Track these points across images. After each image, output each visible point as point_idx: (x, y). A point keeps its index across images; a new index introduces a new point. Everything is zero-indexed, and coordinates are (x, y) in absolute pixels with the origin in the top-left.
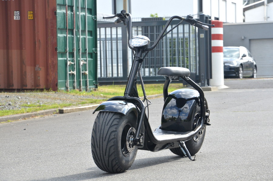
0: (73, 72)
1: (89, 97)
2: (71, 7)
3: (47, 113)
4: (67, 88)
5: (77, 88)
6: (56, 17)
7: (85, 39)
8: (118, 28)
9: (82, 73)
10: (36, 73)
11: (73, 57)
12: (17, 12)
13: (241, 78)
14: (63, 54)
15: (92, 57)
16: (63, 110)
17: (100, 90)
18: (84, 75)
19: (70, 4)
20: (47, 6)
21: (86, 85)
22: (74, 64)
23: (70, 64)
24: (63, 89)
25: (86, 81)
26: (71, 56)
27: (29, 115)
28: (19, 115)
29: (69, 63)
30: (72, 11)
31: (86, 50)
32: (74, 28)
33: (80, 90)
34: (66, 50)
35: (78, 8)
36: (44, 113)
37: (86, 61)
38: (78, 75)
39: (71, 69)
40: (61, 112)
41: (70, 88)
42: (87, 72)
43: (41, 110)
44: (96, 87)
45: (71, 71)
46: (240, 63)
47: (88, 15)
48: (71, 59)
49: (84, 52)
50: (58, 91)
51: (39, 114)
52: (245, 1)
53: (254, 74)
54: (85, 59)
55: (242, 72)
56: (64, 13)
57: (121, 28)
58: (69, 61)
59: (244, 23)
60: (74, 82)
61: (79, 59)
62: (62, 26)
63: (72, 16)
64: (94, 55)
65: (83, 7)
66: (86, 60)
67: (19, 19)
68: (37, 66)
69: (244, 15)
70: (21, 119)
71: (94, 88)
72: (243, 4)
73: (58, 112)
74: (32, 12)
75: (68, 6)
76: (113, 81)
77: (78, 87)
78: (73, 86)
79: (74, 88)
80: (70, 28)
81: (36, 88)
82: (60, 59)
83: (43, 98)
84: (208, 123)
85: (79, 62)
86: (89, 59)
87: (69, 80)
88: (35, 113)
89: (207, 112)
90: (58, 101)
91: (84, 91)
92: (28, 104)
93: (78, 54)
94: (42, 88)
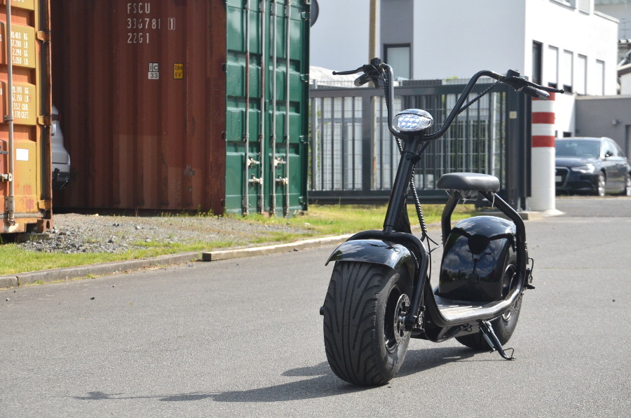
0: (258, 180)
1: (280, 227)
2: (257, 57)
3: (176, 261)
4: (244, 209)
5: (265, 211)
6: (225, 74)
7: (284, 117)
8: (356, 98)
9: (277, 183)
10: (185, 180)
11: (259, 150)
12: (155, 64)
13: (602, 194)
14: (238, 145)
15: (297, 152)
16: (210, 255)
17: (311, 214)
18: (281, 186)
19: (255, 51)
20: (209, 54)
21: (284, 205)
22: (261, 164)
23: (251, 164)
24: (238, 210)
25: (284, 198)
26: (255, 149)
27: (136, 263)
28: (115, 264)
29: (249, 162)
30: (259, 63)
31: (285, 138)
32: (262, 96)
33: (271, 214)
34: (244, 136)
35: (271, 58)
36: (170, 261)
37: (284, 158)
38: (267, 185)
39: (254, 174)
40: (207, 258)
41: (252, 209)
42: (286, 180)
43: (165, 254)
44: (305, 208)
45: (254, 178)
46: (599, 168)
47: (291, 71)
48: (255, 154)
49: (281, 141)
50: (225, 215)
51: (159, 262)
52: (622, 59)
53: (628, 188)
54: (284, 155)
55: (603, 183)
56: (243, 67)
57: (360, 98)
58: (250, 158)
59: (619, 97)
60: (259, 198)
61: (270, 155)
62: (238, 92)
63: (259, 74)
64: (301, 148)
65: (281, 56)
66: (286, 157)
67: (158, 78)
68: (188, 167)
69: (619, 82)
70: (117, 272)
71: (300, 211)
72: (618, 63)
73: (201, 258)
74: (181, 65)
75: (252, 55)
76: (340, 198)
77: (268, 208)
78: (257, 205)
79: (259, 209)
80: (255, 96)
81: (184, 209)
82: (230, 153)
83: (185, 228)
84: (530, 284)
85: (270, 161)
86: (291, 155)
87: (249, 195)
88: (151, 259)
89: (528, 263)
90: (212, 236)
91: (278, 215)
92: (148, 240)
93: (268, 145)
94: (194, 208)
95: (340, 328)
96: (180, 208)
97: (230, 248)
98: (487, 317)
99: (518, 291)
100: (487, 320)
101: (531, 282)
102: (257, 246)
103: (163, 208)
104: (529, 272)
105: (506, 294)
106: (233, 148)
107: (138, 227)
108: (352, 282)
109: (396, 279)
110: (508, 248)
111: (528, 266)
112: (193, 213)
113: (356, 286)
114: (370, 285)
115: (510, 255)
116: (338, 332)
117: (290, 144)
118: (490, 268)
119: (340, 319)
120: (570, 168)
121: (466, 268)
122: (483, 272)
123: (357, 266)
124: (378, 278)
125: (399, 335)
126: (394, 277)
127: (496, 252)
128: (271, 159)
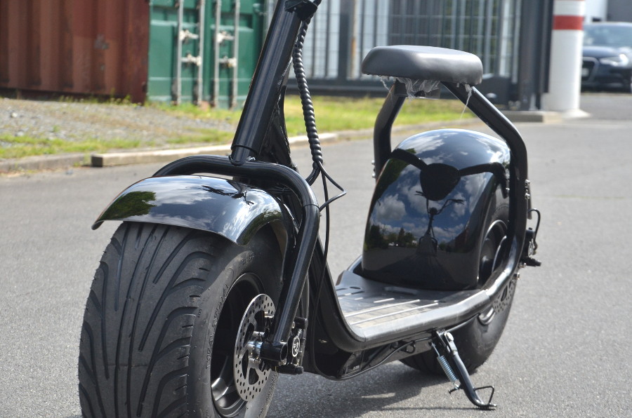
0: (193, 59)
1: (216, 123)
3: (50, 165)
4: (174, 97)
5: (203, 100)
9: (222, 66)
10: (96, 56)
11: (197, 20)
14: (169, 11)
15: (250, 25)
16: (101, 159)
18: (226, 68)
21: (230, 94)
22: (198, 40)
23: (185, 38)
24: (165, 98)
25: (230, 85)
26: (191, 18)
29: (182, 35)
31: (233, 6)
33: (212, 105)
34: (175, 1)
37: (232, 33)
38: (207, 67)
39: (188, 51)
40: (97, 163)
41: (185, 97)
42: (234, 62)
43: (36, 154)
45: (189, 56)
48: (191, 25)
49: (228, 9)
50: (146, 104)
51: (24, 166)
54: (231, 28)
58: (184, 30)
60: (195, 84)
61: (213, 27)
64: (255, 20)
66: (234, 31)
68: (100, 38)
73: (89, 161)
77: (208, 97)
78: (193, 92)
79: (195, 98)
81: (93, 93)
82: (156, 22)
83: (82, 120)
84: (531, 257)
85: (211, 36)
86: (241, 29)
87: (181, 79)
88: (12, 162)
89: (530, 217)
90: (117, 131)
91: (222, 107)
92: (21, 134)
93: (209, 14)
94: (106, 93)
95: (112, 368)
96: (87, 92)
97: (135, 149)
98: (446, 324)
99: (508, 271)
100: (447, 328)
101: (534, 253)
102: (174, 148)
103: (66, 90)
104: (531, 235)
105: (486, 277)
106: (161, 15)
107: (15, 115)
108: (142, 269)
109: (243, 263)
110: (494, 189)
111: (530, 224)
112: (104, 99)
113: (151, 279)
114: (181, 279)
115: (498, 204)
116: (107, 377)
117: (242, 15)
118: (460, 227)
119: (111, 350)
120: (598, 58)
121: (417, 226)
122: (444, 234)
123: (158, 234)
124: (201, 262)
125: (247, 381)
126: (238, 258)
127: (471, 199)
128: (213, 33)
